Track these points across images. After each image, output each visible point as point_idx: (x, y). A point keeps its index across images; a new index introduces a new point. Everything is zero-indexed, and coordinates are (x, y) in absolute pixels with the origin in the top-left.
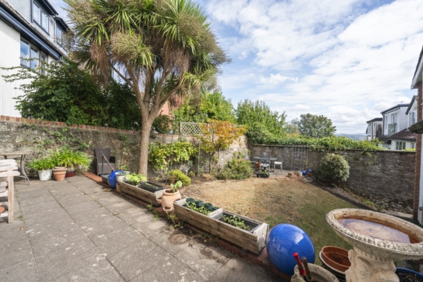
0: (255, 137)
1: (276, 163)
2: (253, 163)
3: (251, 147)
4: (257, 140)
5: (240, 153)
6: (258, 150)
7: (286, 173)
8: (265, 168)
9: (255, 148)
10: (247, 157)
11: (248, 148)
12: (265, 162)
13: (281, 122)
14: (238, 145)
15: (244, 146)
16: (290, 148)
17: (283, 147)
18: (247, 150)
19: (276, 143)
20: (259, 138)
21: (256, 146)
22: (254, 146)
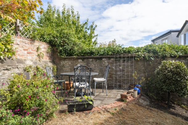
0: (62, 46)
1: (96, 79)
2: (60, 84)
3: (57, 60)
4: (65, 51)
5: (37, 69)
6: (67, 63)
7: (117, 93)
8: (81, 89)
9: (63, 63)
10: (51, 74)
11: (53, 62)
12: (79, 80)
13: (91, 35)
14: (35, 57)
15: (46, 59)
16: (109, 58)
17: (100, 59)
18: (50, 64)
19: (92, 53)
20: (68, 47)
21: (65, 59)
22: (61, 59)
